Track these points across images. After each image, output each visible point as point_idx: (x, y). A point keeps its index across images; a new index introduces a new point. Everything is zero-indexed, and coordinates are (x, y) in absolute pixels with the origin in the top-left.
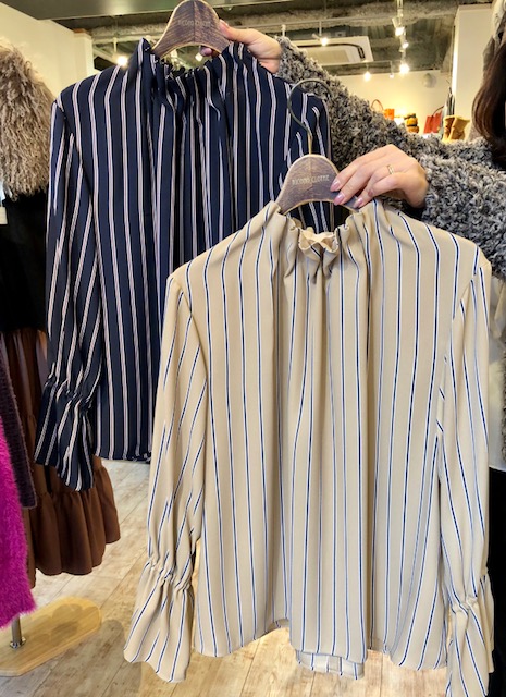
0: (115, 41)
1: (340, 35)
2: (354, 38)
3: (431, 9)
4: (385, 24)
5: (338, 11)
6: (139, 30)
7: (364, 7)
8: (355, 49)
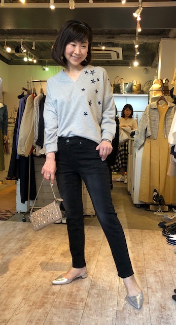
0: (6, 40)
1: (109, 47)
2: (116, 48)
3: (150, 39)
4: (130, 43)
5: (109, 36)
6: (18, 37)
7: (121, 35)
8: (115, 53)
